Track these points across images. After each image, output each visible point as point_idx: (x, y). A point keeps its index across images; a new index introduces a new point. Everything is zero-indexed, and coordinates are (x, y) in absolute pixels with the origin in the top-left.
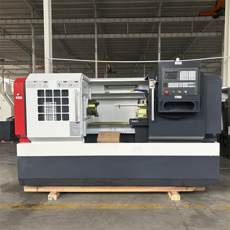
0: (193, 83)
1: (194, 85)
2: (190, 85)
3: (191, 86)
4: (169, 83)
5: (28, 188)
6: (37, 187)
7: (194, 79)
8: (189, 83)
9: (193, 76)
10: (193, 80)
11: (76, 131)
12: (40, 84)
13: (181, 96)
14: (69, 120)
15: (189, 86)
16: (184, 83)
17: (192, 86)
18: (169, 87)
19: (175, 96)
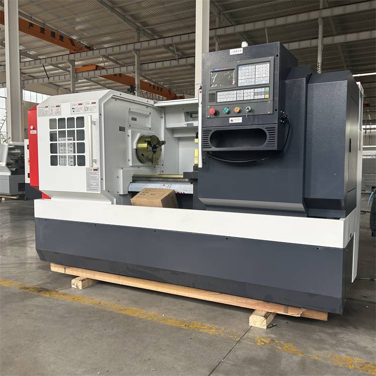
0: (263, 90)
1: (265, 93)
2: (258, 94)
3: (259, 97)
4: (218, 93)
5: (55, 267)
6: (65, 267)
7: (266, 80)
8: (256, 90)
9: (264, 75)
10: (264, 82)
11: (94, 184)
12: (52, 110)
13: (241, 118)
14: (85, 165)
15: (256, 97)
16: (245, 91)
17: (263, 97)
18: (219, 101)
19: (230, 119)
